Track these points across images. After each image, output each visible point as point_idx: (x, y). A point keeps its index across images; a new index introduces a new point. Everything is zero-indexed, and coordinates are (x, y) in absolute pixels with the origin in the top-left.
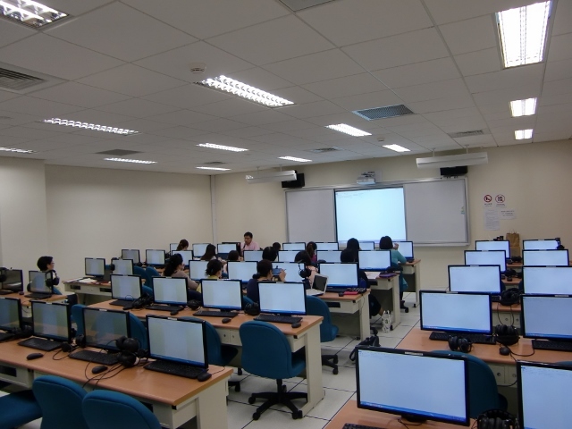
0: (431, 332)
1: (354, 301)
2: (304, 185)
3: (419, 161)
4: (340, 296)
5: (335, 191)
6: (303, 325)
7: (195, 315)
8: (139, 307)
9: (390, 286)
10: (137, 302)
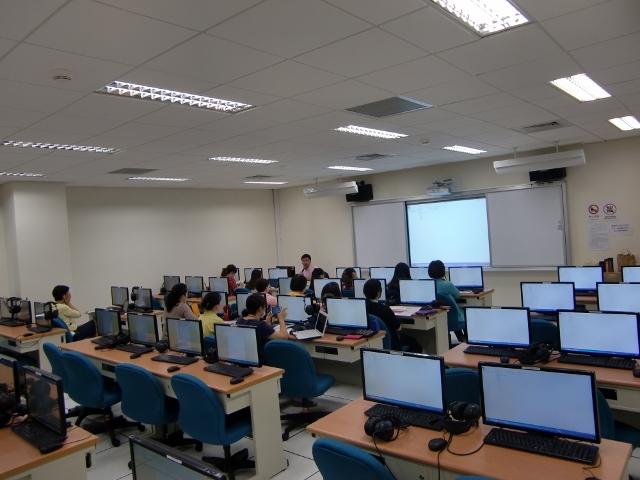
1: (352, 348)
2: (372, 198)
3: (497, 164)
4: (338, 340)
5: (406, 204)
6: (247, 380)
7: (153, 359)
8: (111, 347)
9: (429, 325)
10: (110, 341)
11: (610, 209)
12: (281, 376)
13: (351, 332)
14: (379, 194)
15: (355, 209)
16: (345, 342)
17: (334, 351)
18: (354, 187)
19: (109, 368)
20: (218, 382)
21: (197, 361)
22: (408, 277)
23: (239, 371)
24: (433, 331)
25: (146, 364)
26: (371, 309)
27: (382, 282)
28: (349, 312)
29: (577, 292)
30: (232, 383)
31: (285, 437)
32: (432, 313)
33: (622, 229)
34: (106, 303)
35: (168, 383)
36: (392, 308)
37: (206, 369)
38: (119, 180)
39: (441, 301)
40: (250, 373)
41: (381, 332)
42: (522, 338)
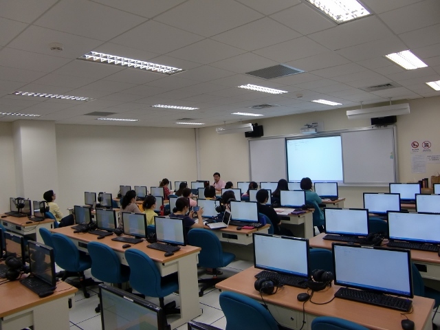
0: (262, 270)
1: (247, 235)
2: (263, 135)
3: (348, 113)
4: (238, 229)
5: (286, 140)
6: (176, 254)
7: (113, 240)
8: (85, 231)
9: (300, 221)
10: (84, 228)
11: (427, 145)
12: (199, 252)
13: (247, 224)
14: (267, 132)
15: (251, 142)
16: (242, 231)
17: (235, 237)
18: (250, 127)
19: (84, 245)
20: (156, 255)
21: (142, 241)
22: (286, 189)
23: (171, 248)
24: (303, 225)
25: (108, 242)
26: (261, 209)
27: (269, 192)
28: (245, 211)
29: (401, 201)
30: (166, 256)
31: (201, 294)
32: (302, 213)
33: (434, 158)
34: (82, 204)
35: (123, 256)
36: (275, 209)
37: (148, 247)
38: (91, 120)
39: (308, 205)
40: (178, 250)
41: (267, 225)
42: (363, 230)
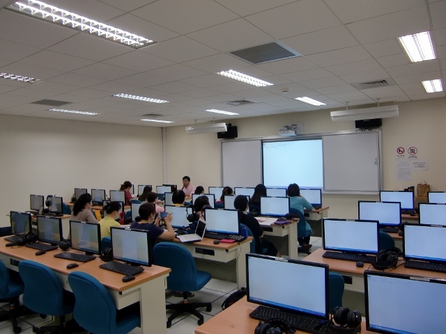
0: (258, 305)
1: (227, 251)
2: (237, 136)
3: (333, 114)
4: (215, 243)
5: (262, 142)
6: (138, 278)
7: (56, 256)
8: (20, 244)
9: (284, 233)
10: (21, 239)
11: (413, 151)
12: (168, 275)
13: (225, 237)
14: (242, 134)
15: (223, 144)
16: (221, 245)
17: (212, 253)
18: (224, 127)
19: (15, 262)
20: (111, 280)
21: (94, 258)
23: (131, 270)
24: (287, 237)
25: (51, 261)
28: (224, 220)
30: (125, 281)
31: (169, 325)
32: (287, 223)
33: (421, 165)
34: (24, 207)
35: (66, 278)
37: (102, 267)
38: (41, 110)
39: (293, 214)
40: (141, 272)
41: (249, 237)
42: (371, 245)
